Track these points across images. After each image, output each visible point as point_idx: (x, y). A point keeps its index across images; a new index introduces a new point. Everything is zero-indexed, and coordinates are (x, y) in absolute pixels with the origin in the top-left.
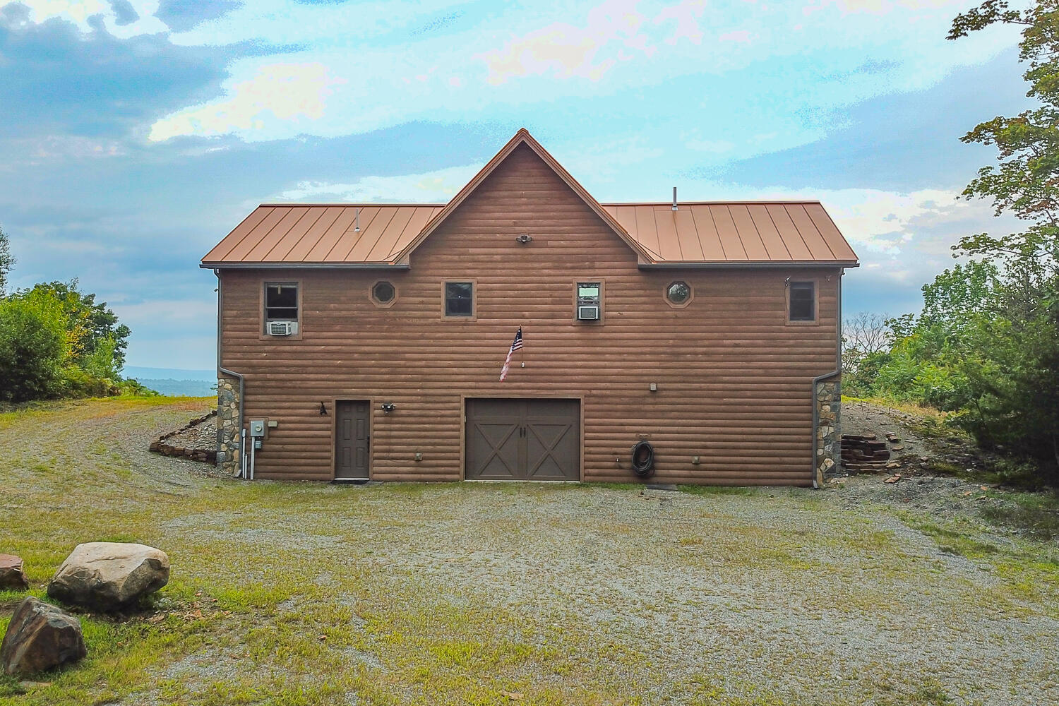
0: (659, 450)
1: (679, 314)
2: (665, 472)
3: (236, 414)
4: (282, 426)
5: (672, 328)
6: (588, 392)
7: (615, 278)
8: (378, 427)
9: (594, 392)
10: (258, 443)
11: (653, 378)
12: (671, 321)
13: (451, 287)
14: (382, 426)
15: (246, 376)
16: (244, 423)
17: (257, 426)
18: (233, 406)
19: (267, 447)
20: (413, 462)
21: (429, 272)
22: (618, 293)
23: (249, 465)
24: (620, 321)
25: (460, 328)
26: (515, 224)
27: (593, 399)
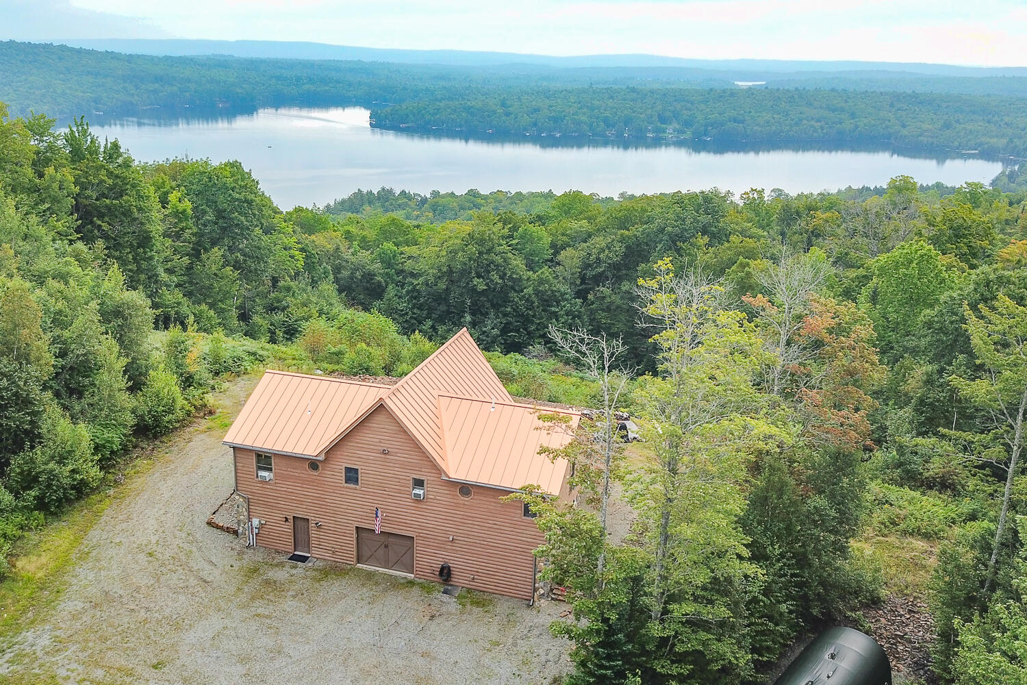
0: (454, 569)
1: (466, 503)
2: (457, 580)
3: (246, 514)
4: (267, 523)
5: (462, 509)
6: (418, 534)
7: (433, 479)
8: (313, 533)
9: (421, 535)
10: (257, 530)
11: (452, 533)
12: (461, 506)
13: (348, 470)
14: (316, 532)
15: (250, 497)
16: (250, 519)
17: (256, 522)
18: (244, 509)
19: (261, 532)
20: (331, 552)
21: (336, 460)
22: (433, 486)
23: (253, 539)
24: (435, 501)
25: (352, 491)
26: (380, 442)
27: (420, 538)
